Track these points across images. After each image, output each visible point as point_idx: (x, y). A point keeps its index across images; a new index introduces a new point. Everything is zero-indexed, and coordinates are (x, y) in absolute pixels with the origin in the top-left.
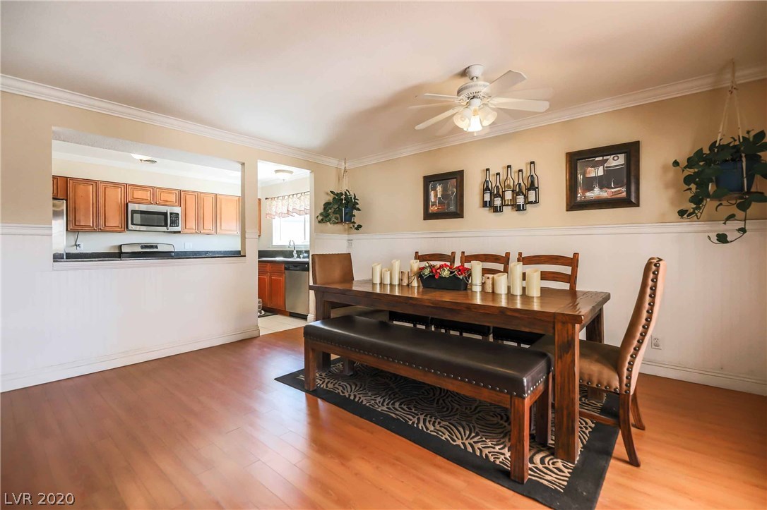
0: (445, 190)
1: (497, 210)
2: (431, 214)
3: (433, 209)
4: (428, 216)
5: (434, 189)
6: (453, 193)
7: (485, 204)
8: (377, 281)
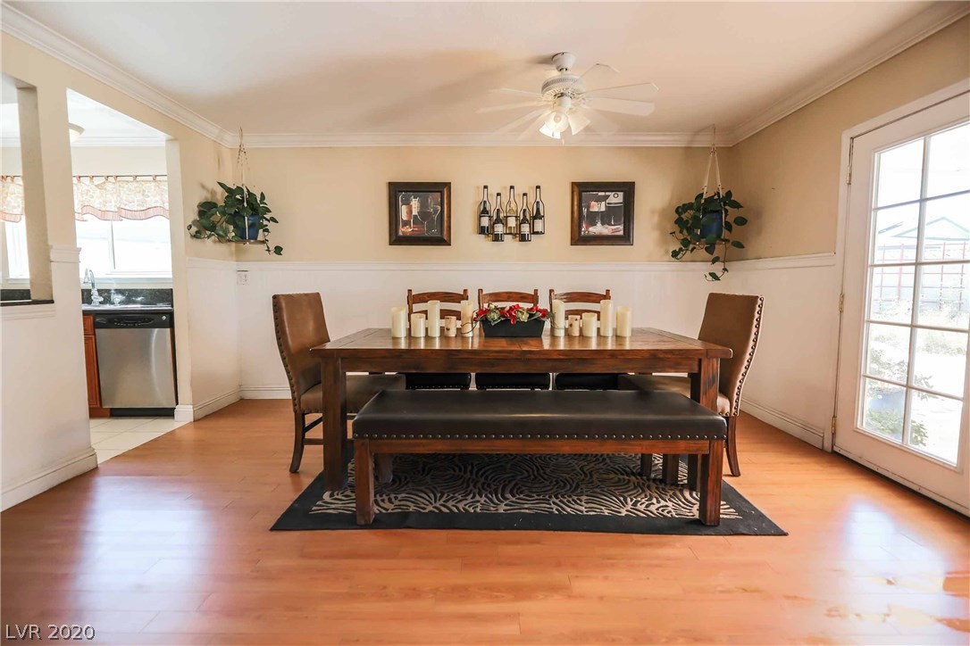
0: (423, 205)
1: (497, 238)
2: (401, 237)
3: (404, 230)
4: (396, 240)
5: (407, 203)
6: (436, 211)
7: (482, 230)
8: (402, 333)
